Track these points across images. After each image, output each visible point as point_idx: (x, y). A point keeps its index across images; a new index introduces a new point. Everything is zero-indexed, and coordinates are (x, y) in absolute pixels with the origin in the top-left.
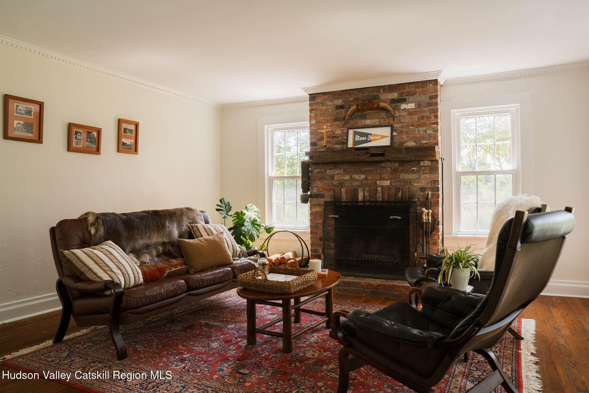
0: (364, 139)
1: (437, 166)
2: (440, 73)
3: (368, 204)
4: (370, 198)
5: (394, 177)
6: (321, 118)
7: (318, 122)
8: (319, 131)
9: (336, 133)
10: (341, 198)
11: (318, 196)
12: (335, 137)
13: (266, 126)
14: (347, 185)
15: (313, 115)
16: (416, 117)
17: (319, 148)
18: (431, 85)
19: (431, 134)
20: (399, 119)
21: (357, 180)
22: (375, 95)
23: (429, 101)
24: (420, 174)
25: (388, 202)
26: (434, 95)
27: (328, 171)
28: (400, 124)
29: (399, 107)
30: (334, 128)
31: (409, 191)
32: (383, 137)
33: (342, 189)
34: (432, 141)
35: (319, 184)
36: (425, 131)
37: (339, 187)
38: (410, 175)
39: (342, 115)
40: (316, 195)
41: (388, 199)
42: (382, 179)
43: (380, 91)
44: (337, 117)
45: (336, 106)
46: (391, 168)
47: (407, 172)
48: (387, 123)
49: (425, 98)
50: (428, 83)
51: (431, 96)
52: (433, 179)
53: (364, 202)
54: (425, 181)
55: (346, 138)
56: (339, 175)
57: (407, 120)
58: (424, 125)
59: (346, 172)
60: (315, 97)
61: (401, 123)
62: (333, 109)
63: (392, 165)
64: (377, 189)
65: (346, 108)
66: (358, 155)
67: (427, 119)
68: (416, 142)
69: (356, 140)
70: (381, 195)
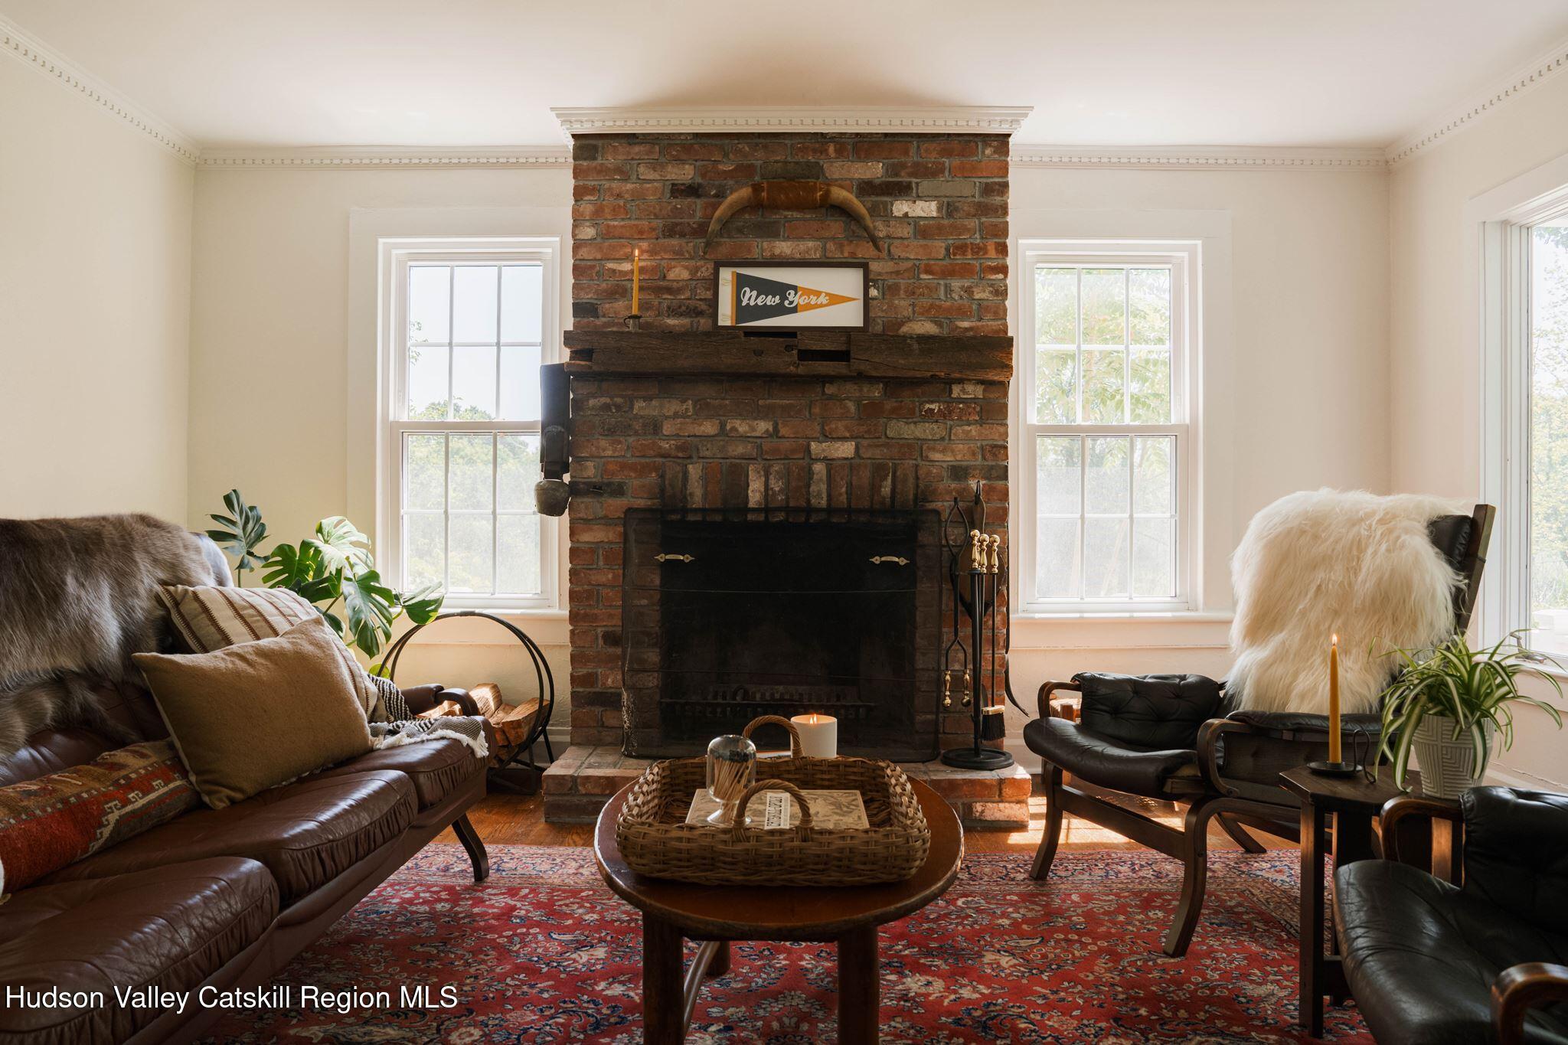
0: (772, 301)
1: (1002, 401)
2: (1026, 115)
3: (780, 517)
4: (788, 498)
5: (868, 432)
6: (616, 223)
7: (606, 235)
8: (610, 265)
9: (671, 275)
10: (685, 497)
11: (600, 488)
12: (669, 290)
13: (381, 241)
14: (708, 454)
15: (587, 208)
16: (939, 247)
17: (606, 325)
18: (988, 151)
19: (985, 303)
20: (886, 246)
21: (744, 438)
22: (808, 164)
23: (982, 200)
24: (949, 423)
25: (849, 511)
26: (996, 183)
27: (639, 405)
28: (891, 264)
29: (886, 209)
30: (663, 259)
31: (917, 478)
32: (835, 299)
33: (690, 467)
34: (990, 323)
35: (607, 448)
36: (969, 290)
37: (679, 461)
38: (920, 426)
39: (692, 216)
40: (595, 487)
41: (849, 503)
42: (826, 437)
43: (826, 150)
44: (677, 224)
45: (673, 185)
46: (858, 402)
47: (911, 415)
48: (846, 255)
49: (968, 189)
50: (980, 144)
51: (987, 184)
52: (991, 442)
53: (766, 509)
54: (966, 447)
55: (709, 295)
56: (679, 421)
57: (913, 251)
58: (965, 271)
59: (703, 409)
60: (595, 148)
61: (892, 259)
62: (663, 193)
63: (861, 390)
64: (810, 469)
65: (708, 195)
66: (759, 353)
67: (973, 253)
68: (939, 324)
69: (744, 304)
70: (824, 487)
